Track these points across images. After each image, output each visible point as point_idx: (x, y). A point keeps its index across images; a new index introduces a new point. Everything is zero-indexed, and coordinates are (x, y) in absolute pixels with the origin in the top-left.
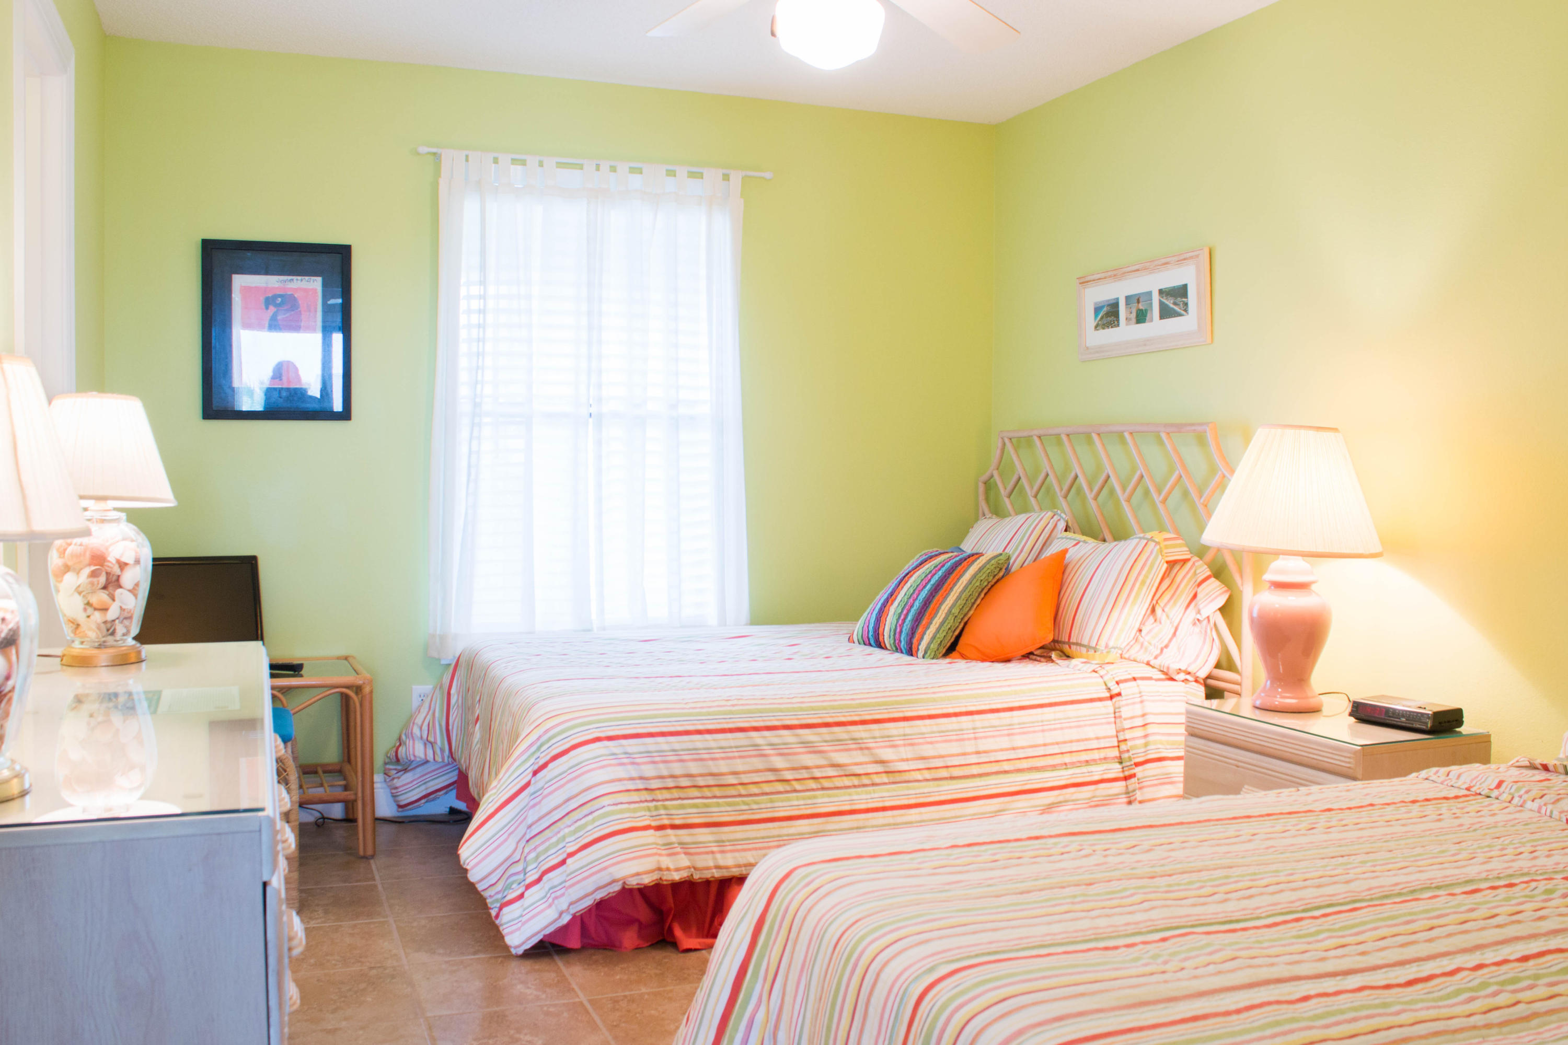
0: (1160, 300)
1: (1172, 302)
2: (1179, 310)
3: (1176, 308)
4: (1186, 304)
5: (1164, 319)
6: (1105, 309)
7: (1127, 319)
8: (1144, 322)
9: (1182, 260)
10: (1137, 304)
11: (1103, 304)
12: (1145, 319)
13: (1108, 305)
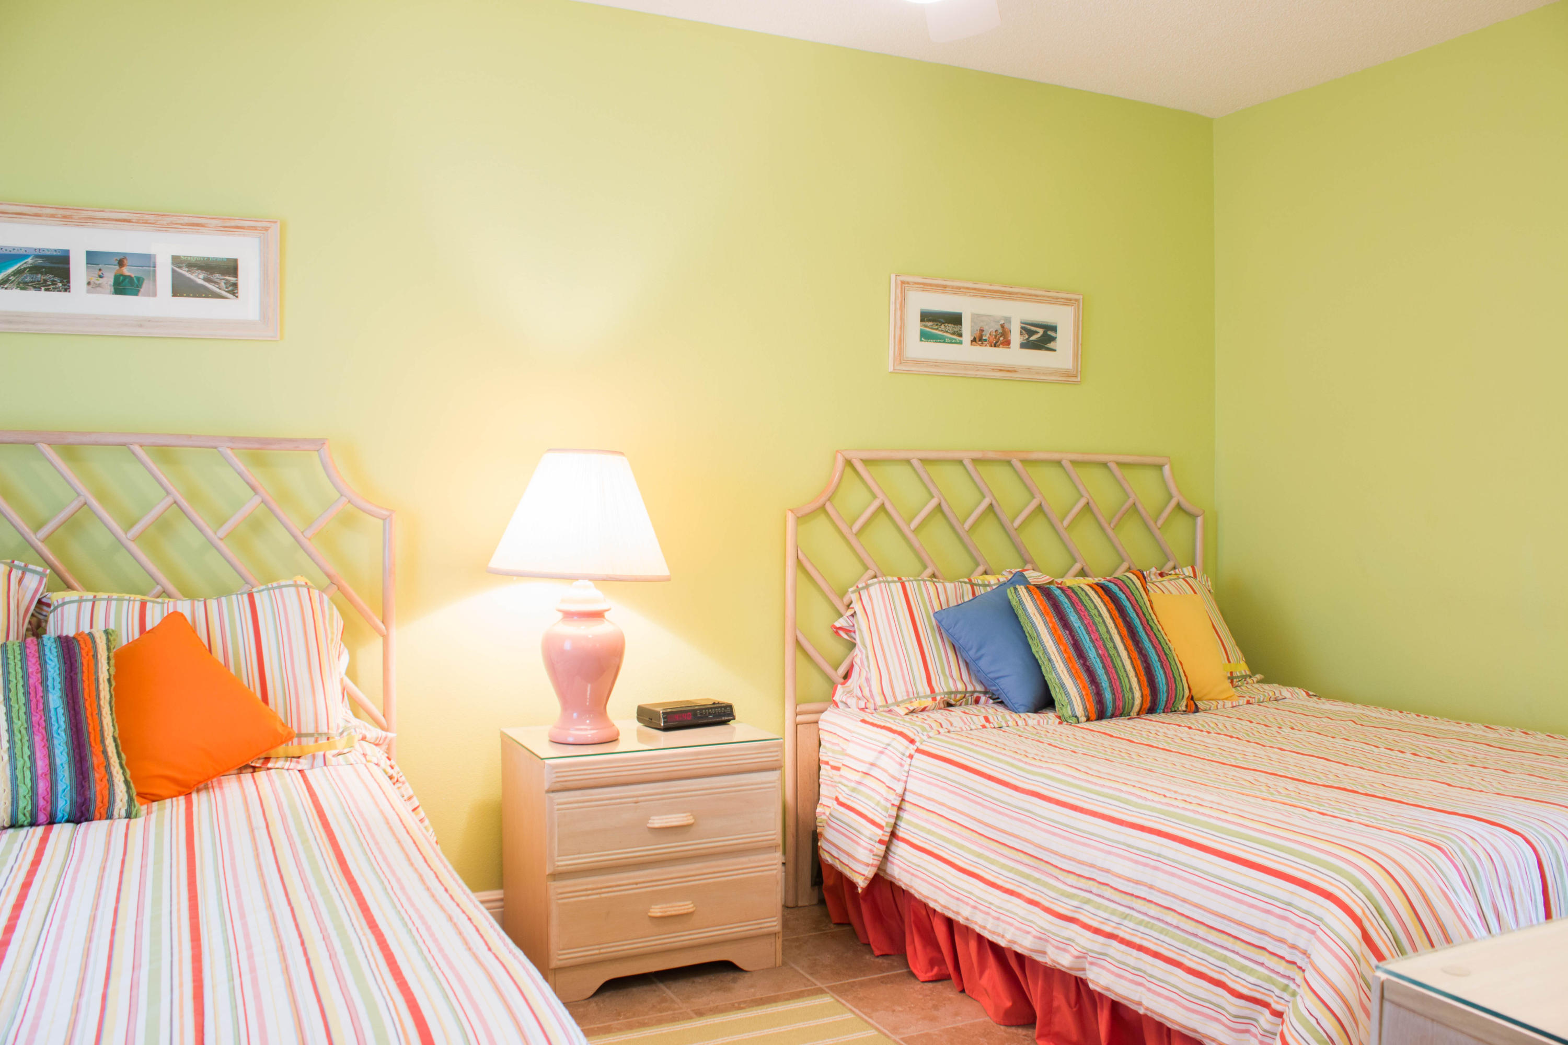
0: (174, 271)
1: (201, 276)
2: (218, 290)
3: (210, 286)
4: (235, 285)
5: (181, 296)
6: (30, 260)
7: (89, 283)
8: (137, 294)
9: (230, 226)
10: (117, 267)
11: (29, 252)
12: (139, 291)
13: (37, 256)
